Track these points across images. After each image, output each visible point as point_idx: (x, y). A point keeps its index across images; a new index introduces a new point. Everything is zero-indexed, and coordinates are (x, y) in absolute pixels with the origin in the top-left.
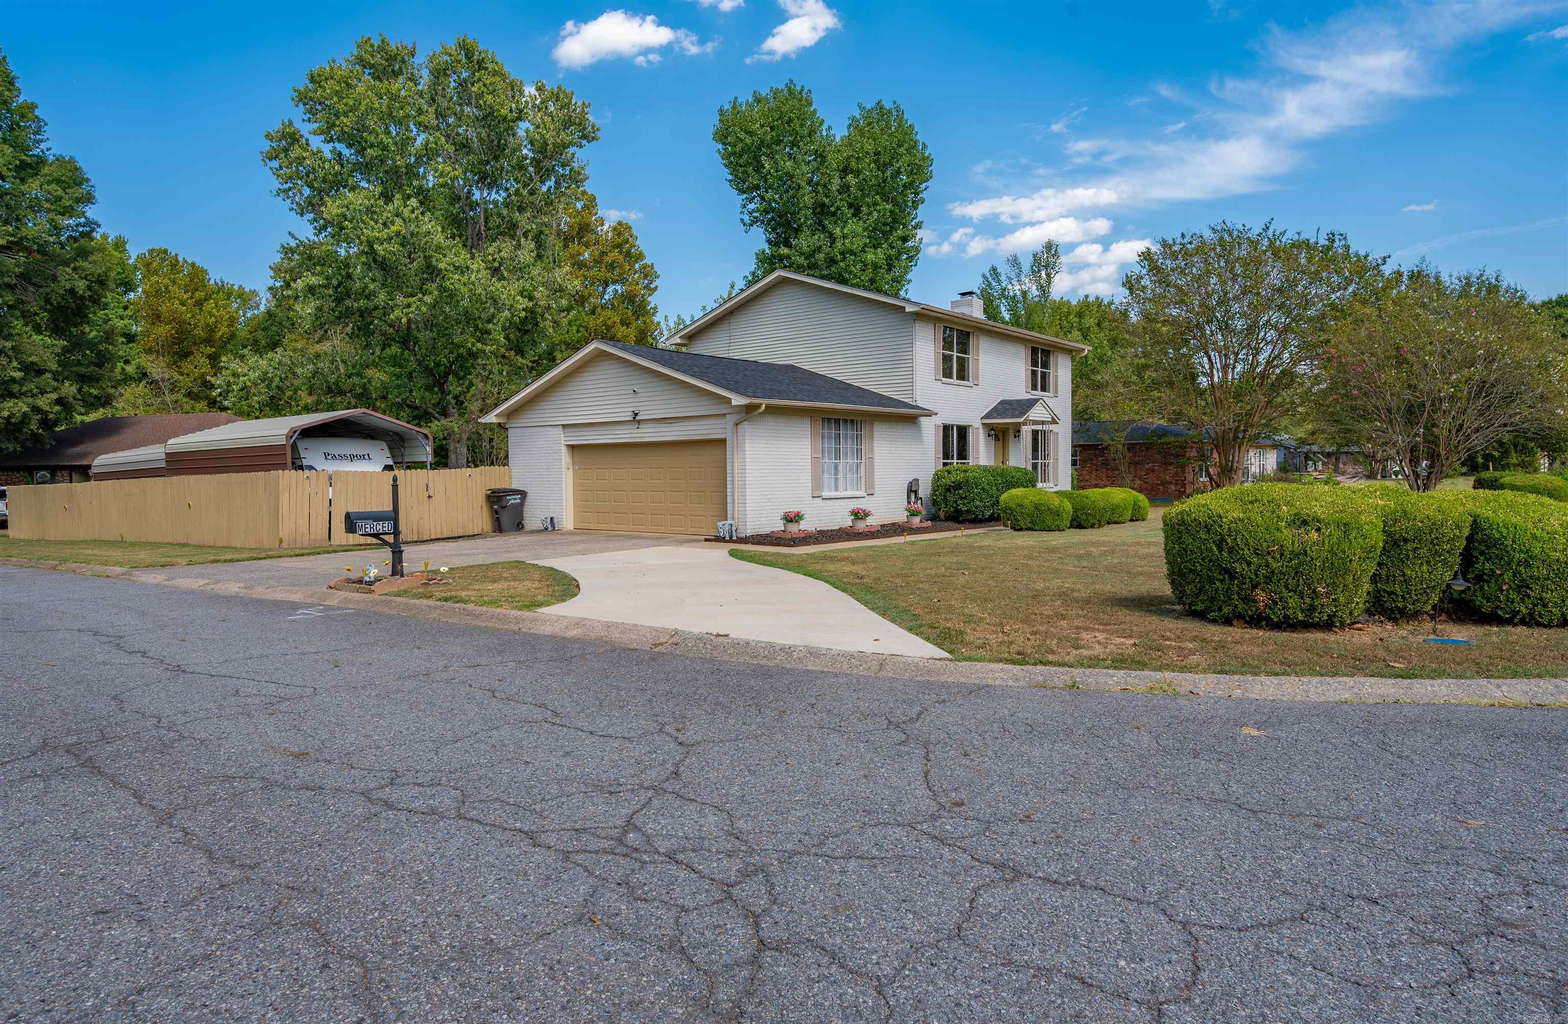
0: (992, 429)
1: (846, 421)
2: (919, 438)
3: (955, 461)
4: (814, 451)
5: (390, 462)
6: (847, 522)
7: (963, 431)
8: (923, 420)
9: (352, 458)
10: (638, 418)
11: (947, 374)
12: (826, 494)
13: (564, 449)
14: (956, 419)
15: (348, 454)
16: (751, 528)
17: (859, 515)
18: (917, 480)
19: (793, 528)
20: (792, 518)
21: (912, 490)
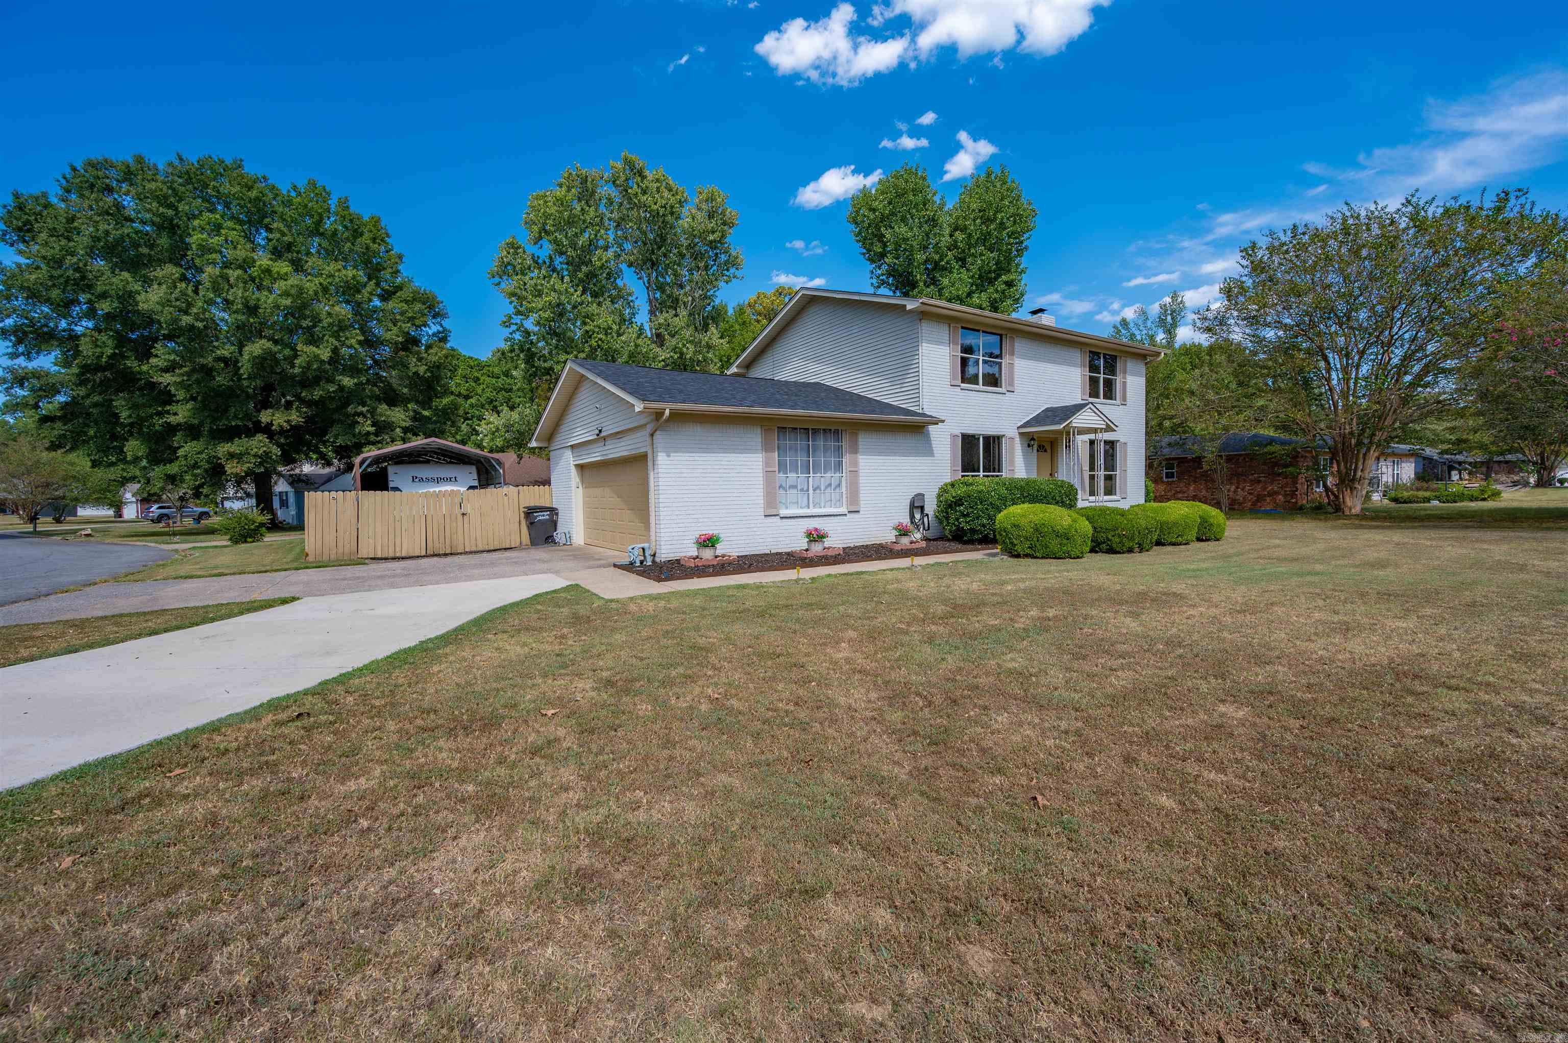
0: (1033, 439)
1: (815, 431)
2: (928, 451)
3: (981, 474)
4: (767, 464)
5: (476, 483)
6: (802, 544)
7: (993, 443)
8: (931, 428)
9: (438, 481)
10: (603, 434)
11: (967, 378)
12: (784, 512)
13: (573, 469)
14: (982, 427)
15: (435, 476)
16: (666, 553)
17: (816, 536)
18: (921, 496)
19: (707, 554)
20: (708, 542)
21: (916, 505)
